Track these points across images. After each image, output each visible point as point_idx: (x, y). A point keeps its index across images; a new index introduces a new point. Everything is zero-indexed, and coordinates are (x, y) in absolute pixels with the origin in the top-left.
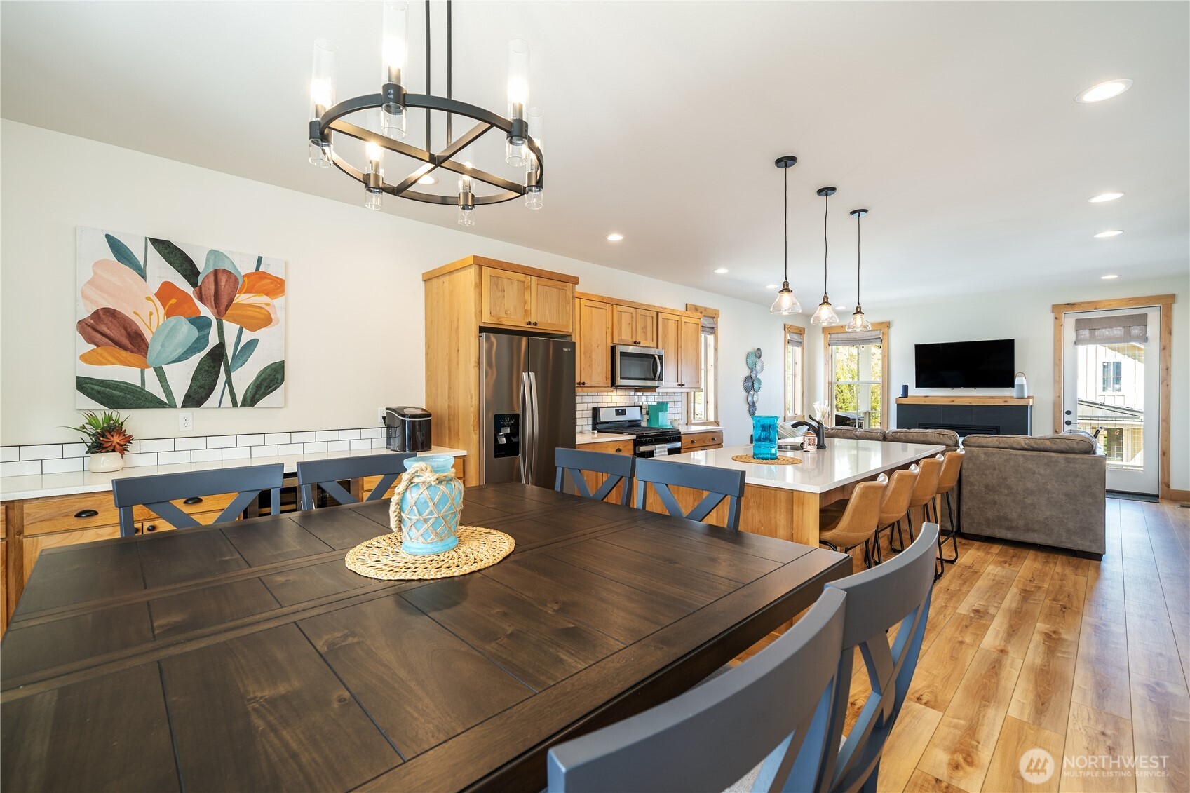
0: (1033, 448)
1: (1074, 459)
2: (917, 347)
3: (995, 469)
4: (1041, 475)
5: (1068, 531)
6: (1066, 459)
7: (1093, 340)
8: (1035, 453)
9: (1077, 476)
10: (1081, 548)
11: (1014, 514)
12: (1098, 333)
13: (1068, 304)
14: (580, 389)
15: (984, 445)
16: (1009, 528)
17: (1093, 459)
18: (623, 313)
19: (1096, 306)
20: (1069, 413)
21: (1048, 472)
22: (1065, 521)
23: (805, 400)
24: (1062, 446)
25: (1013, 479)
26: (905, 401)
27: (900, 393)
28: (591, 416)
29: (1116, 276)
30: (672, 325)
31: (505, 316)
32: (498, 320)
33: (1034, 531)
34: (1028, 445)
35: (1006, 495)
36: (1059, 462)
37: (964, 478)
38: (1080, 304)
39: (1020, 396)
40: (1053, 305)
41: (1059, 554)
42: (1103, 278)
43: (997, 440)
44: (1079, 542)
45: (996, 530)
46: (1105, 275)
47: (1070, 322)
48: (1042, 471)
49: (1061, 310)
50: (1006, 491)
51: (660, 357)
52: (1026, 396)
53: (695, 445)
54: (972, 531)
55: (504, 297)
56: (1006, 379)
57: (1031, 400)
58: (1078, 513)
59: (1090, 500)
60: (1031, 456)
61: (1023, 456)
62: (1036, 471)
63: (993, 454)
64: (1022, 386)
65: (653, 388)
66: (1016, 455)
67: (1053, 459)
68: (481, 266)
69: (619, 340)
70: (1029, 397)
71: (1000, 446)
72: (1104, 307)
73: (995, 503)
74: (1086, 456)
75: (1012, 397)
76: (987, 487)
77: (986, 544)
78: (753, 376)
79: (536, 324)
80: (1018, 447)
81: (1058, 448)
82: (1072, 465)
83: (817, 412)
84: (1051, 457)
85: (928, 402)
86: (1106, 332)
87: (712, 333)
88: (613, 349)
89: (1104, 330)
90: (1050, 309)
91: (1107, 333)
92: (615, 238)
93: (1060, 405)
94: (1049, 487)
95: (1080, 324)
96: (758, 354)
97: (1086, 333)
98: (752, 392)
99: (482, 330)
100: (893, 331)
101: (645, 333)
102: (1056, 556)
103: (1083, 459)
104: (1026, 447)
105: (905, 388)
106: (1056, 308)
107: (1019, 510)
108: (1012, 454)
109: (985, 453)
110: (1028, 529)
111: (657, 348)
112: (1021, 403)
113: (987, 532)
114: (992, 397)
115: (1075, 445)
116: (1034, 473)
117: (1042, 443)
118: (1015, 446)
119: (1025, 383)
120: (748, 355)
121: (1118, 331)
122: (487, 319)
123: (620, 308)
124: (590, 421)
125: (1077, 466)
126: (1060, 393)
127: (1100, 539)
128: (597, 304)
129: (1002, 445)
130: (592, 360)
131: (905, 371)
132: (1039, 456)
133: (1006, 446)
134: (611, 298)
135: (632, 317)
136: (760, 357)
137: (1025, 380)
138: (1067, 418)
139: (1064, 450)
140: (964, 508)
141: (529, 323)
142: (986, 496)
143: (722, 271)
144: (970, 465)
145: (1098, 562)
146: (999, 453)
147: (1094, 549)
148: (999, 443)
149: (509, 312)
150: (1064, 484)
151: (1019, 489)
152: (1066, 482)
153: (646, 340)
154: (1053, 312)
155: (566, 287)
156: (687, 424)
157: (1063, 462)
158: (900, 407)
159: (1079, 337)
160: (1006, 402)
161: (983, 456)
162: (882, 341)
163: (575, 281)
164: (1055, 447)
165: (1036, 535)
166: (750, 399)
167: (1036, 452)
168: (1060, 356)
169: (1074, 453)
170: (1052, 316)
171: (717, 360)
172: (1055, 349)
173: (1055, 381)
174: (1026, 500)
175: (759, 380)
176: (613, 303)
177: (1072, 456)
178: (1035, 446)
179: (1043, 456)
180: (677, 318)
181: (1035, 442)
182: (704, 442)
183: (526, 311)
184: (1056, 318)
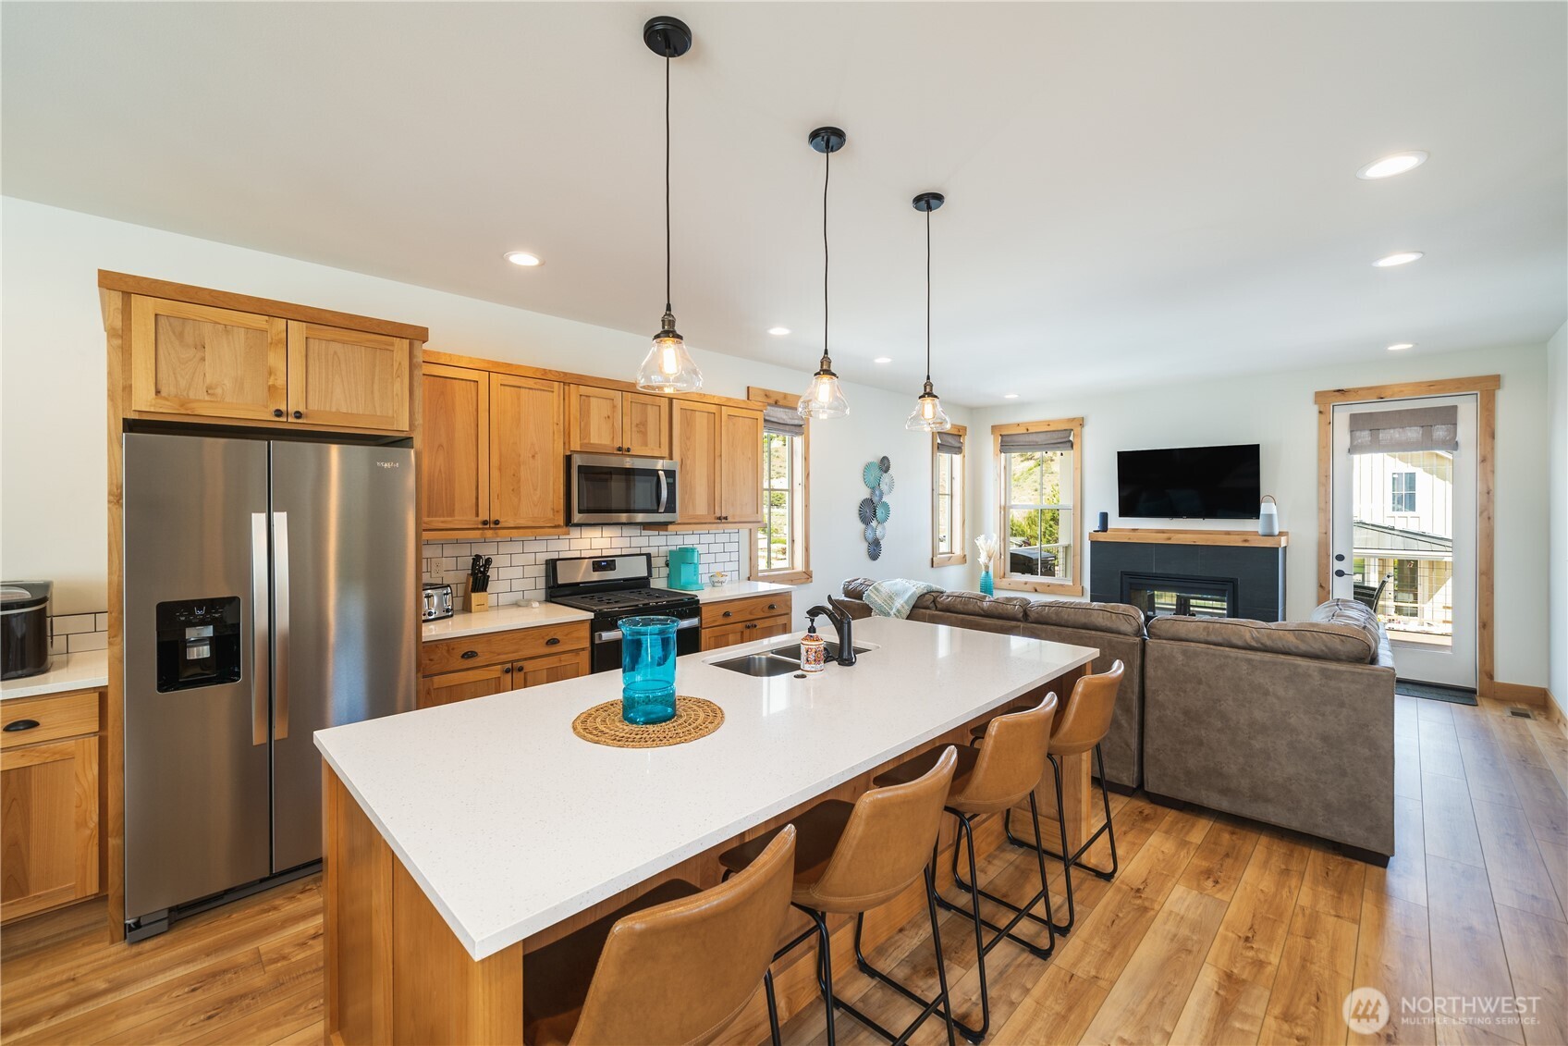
0: (1266, 646)
1: (1337, 671)
2: (1121, 455)
3: (1200, 682)
4: (1278, 698)
5: (1327, 806)
6: (1323, 672)
7: (1375, 446)
8: (1268, 657)
9: (1342, 705)
10: (1350, 841)
11: (1232, 766)
12: (1383, 435)
13: (1339, 391)
14: (491, 531)
15: (1183, 635)
16: (1225, 791)
17: (1371, 675)
18: (592, 399)
19: (1379, 394)
20: (1340, 558)
21: (1291, 693)
22: (1322, 786)
23: (967, 531)
24: (1316, 647)
25: (1231, 703)
26: (1102, 537)
27: (1096, 525)
28: (544, 575)
29: (1410, 346)
30: (701, 422)
31: (207, 398)
32: (182, 406)
33: (1267, 800)
34: (1257, 640)
35: (1218, 730)
36: (1309, 676)
37: (1149, 695)
38: (1356, 391)
39: (1267, 532)
40: (1316, 393)
41: (1311, 848)
42: (1391, 348)
43: (1205, 629)
44: (1346, 829)
45: (1203, 792)
46: (1392, 345)
47: (1342, 417)
48: (1281, 692)
49: (1327, 400)
50: (1219, 724)
51: (670, 474)
52: (1276, 532)
53: (731, 620)
54: (1163, 791)
55: (203, 359)
56: (1248, 505)
57: (1283, 539)
58: (1344, 774)
59: (1366, 752)
60: (1262, 662)
61: (1249, 661)
62: (1271, 690)
63: (1196, 654)
64: (1270, 517)
65: (662, 526)
66: (1236, 658)
67: (1300, 670)
68: (127, 295)
69: (581, 445)
70: (1281, 534)
71: (1209, 639)
72: (1391, 396)
73: (1201, 744)
74: (1359, 668)
75: (1256, 533)
76: (1186, 713)
77: (1188, 816)
78: (876, 499)
79: (298, 415)
80: (1240, 643)
81: (1312, 650)
82: (1332, 683)
83: (981, 551)
84: (1296, 666)
85: (1135, 539)
86: (1395, 434)
87: (798, 434)
88: (568, 459)
89: (1392, 431)
90: (1311, 397)
91: (1397, 436)
92: (524, 259)
93: (1327, 549)
94: (1293, 721)
95: (1357, 422)
96: (884, 465)
97: (1365, 436)
98: (874, 523)
99: (131, 426)
100: (1087, 430)
101: (644, 434)
102: (1306, 850)
103: (1353, 673)
104: (1254, 644)
105: (1104, 517)
106: (1321, 397)
107: (1241, 760)
108: (1230, 657)
109: (1184, 652)
110: (1257, 797)
111: (671, 458)
112: (1268, 543)
113: (1187, 794)
114: (1228, 533)
115: (1337, 644)
116: (1266, 693)
117: (1280, 638)
118: (1235, 641)
119: (1274, 511)
120: (868, 467)
121: (1413, 433)
122: (144, 402)
123: (583, 390)
124: (542, 583)
125: (1342, 685)
126: (1327, 527)
127: (1384, 825)
128: (531, 383)
129: (1213, 638)
130: (519, 481)
131: (1103, 491)
132: (1275, 663)
133: (1219, 639)
134: (565, 374)
135: (614, 407)
136: (887, 470)
137: (1274, 507)
138: (1338, 566)
139: (1320, 653)
140: (1149, 749)
141: (279, 413)
142: (1186, 729)
143: (778, 331)
144: (1160, 672)
145: (1381, 869)
146: (1207, 654)
147: (1374, 845)
148: (1208, 634)
149: (219, 391)
150: (1320, 718)
151: (1242, 721)
152: (1323, 715)
153: (645, 444)
154: (1316, 402)
155: (392, 344)
156: (749, 579)
157: (1316, 675)
158: (1095, 545)
159: (1355, 443)
160: (1246, 541)
161: (1180, 657)
162: (1072, 446)
163: (420, 334)
164: (1303, 647)
165: (1270, 809)
166: (870, 535)
167: (1270, 655)
168: (1327, 470)
169: (1338, 660)
170: (1315, 409)
171: (808, 476)
172: (1320, 460)
173: (1320, 509)
174: (1253, 742)
175: (886, 506)
176: (568, 380)
177: (1333, 666)
178: (1269, 643)
179: (1282, 664)
180: (713, 408)
181: (1269, 636)
182: (751, 613)
183: (272, 389)
184: (1320, 412)
